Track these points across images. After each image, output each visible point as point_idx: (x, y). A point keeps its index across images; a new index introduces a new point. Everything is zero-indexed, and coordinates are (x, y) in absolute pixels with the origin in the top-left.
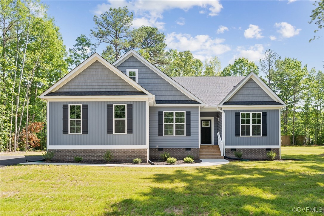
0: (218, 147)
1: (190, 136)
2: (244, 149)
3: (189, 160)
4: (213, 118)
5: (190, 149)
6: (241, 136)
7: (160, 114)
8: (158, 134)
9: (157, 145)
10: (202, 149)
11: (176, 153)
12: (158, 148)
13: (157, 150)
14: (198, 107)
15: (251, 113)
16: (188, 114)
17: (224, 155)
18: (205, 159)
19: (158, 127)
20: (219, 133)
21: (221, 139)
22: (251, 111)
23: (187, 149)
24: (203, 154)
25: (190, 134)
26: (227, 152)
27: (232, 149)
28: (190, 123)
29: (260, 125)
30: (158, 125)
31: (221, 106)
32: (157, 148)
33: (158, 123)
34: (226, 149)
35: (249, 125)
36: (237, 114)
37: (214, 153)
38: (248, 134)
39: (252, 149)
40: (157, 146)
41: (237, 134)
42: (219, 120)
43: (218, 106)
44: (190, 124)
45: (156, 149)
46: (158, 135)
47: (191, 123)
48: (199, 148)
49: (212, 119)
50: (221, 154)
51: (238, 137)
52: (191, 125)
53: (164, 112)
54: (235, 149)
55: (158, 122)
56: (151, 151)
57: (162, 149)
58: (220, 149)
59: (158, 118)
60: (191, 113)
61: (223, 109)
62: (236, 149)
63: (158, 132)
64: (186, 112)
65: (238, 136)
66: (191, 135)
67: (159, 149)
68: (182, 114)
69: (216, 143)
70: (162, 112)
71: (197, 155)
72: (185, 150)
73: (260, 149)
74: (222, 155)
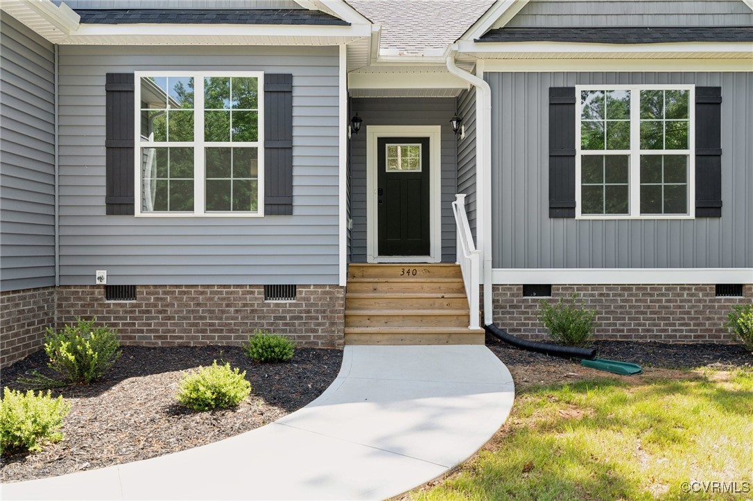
0: (458, 273)
1: (290, 213)
2: (595, 287)
3: (209, 394)
4: (440, 126)
5: (288, 291)
6: (579, 214)
7: (118, 87)
8: (103, 202)
9: (101, 267)
10: (371, 286)
11: (211, 312)
12: (106, 287)
13: (100, 294)
14: (336, 49)
15: (635, 92)
16: (280, 87)
17: (489, 322)
18: (378, 343)
19: (103, 161)
20: (461, 199)
21: (473, 230)
22: (632, 78)
23: (272, 291)
24: (370, 317)
25: (291, 205)
26: (506, 301)
27: (529, 289)
28: (290, 138)
29: (685, 157)
30: (103, 151)
31: (468, 46)
32: (98, 286)
33: (103, 141)
34: (495, 287)
35: (626, 158)
36: (561, 100)
37: (432, 307)
38: (619, 202)
39: (641, 287)
40: (99, 273)
41: (560, 206)
42: (463, 135)
43: (455, 47)
44: (291, 148)
45: (97, 291)
46: (103, 211)
47: (296, 142)
48: (343, 282)
49: (433, 133)
50: (468, 316)
51: (561, 223)
52: (296, 152)
53: (138, 75)
54: (545, 289)
55: (103, 132)
56: (67, 299)
57: (126, 292)
58: (463, 287)
59: (103, 111)
60: (296, 82)
61: (480, 71)
62: (549, 286)
63: (103, 192)
64: (266, 76)
65: (563, 217)
66: (296, 211)
67: (113, 291)
68: (244, 90)
69: (450, 252)
70: (130, 77)
71: (333, 324)
72: (259, 294)
73: (683, 287)
74: (475, 325)
